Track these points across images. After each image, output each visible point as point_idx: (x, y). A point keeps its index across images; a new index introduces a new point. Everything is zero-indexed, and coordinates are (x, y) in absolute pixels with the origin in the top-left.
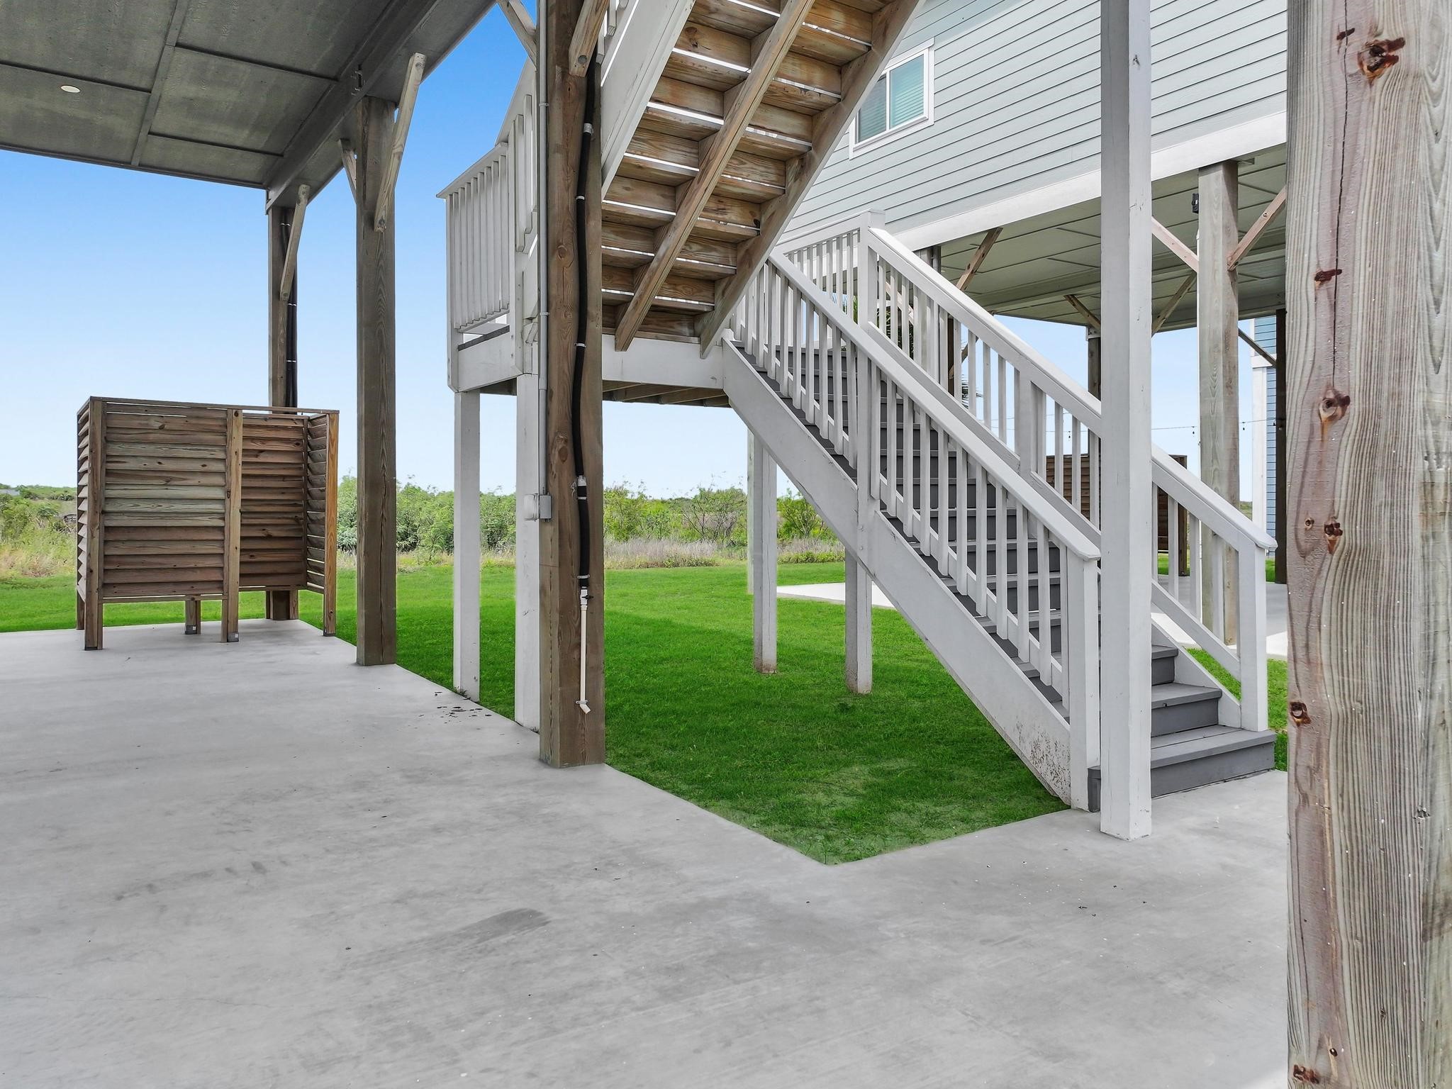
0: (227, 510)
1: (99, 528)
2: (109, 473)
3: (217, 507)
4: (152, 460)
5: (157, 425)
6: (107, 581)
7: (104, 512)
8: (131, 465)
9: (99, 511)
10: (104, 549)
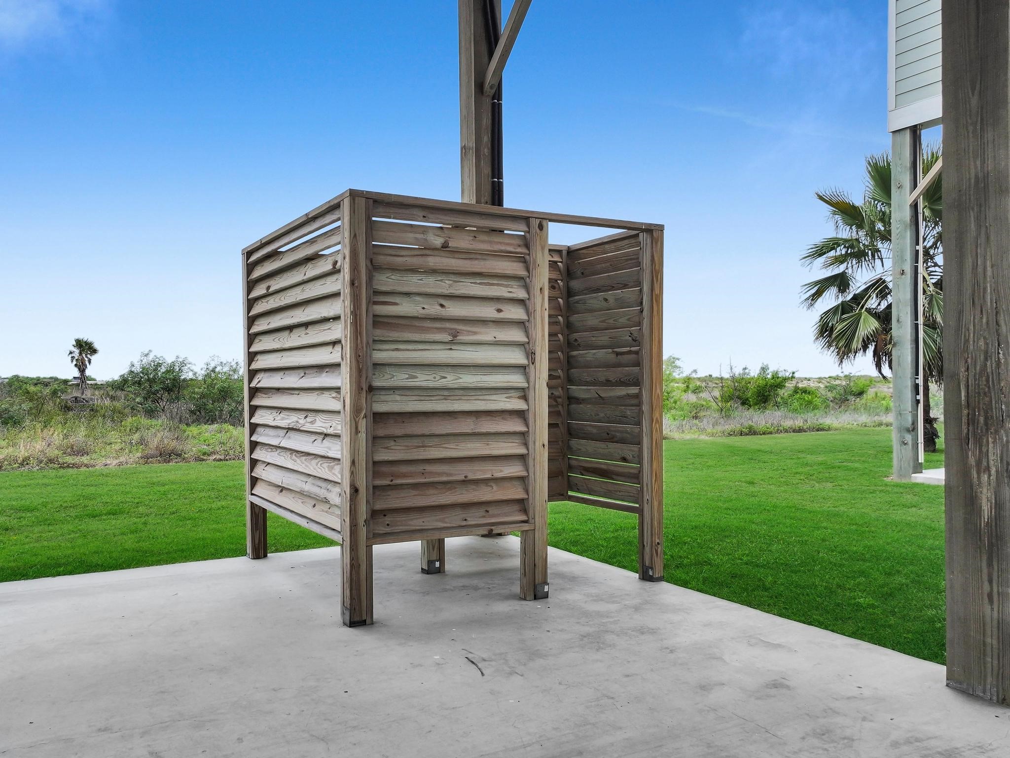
0: (532, 384)
1: (365, 416)
2: (378, 321)
3: (516, 379)
4: (431, 300)
5: (438, 242)
6: (378, 506)
7: (371, 389)
8: (405, 308)
9: (365, 387)
10: (372, 453)
